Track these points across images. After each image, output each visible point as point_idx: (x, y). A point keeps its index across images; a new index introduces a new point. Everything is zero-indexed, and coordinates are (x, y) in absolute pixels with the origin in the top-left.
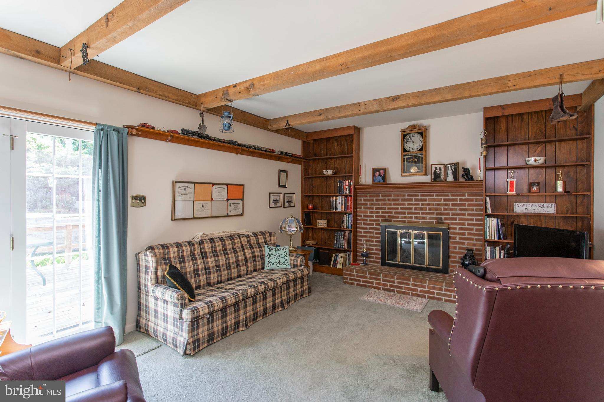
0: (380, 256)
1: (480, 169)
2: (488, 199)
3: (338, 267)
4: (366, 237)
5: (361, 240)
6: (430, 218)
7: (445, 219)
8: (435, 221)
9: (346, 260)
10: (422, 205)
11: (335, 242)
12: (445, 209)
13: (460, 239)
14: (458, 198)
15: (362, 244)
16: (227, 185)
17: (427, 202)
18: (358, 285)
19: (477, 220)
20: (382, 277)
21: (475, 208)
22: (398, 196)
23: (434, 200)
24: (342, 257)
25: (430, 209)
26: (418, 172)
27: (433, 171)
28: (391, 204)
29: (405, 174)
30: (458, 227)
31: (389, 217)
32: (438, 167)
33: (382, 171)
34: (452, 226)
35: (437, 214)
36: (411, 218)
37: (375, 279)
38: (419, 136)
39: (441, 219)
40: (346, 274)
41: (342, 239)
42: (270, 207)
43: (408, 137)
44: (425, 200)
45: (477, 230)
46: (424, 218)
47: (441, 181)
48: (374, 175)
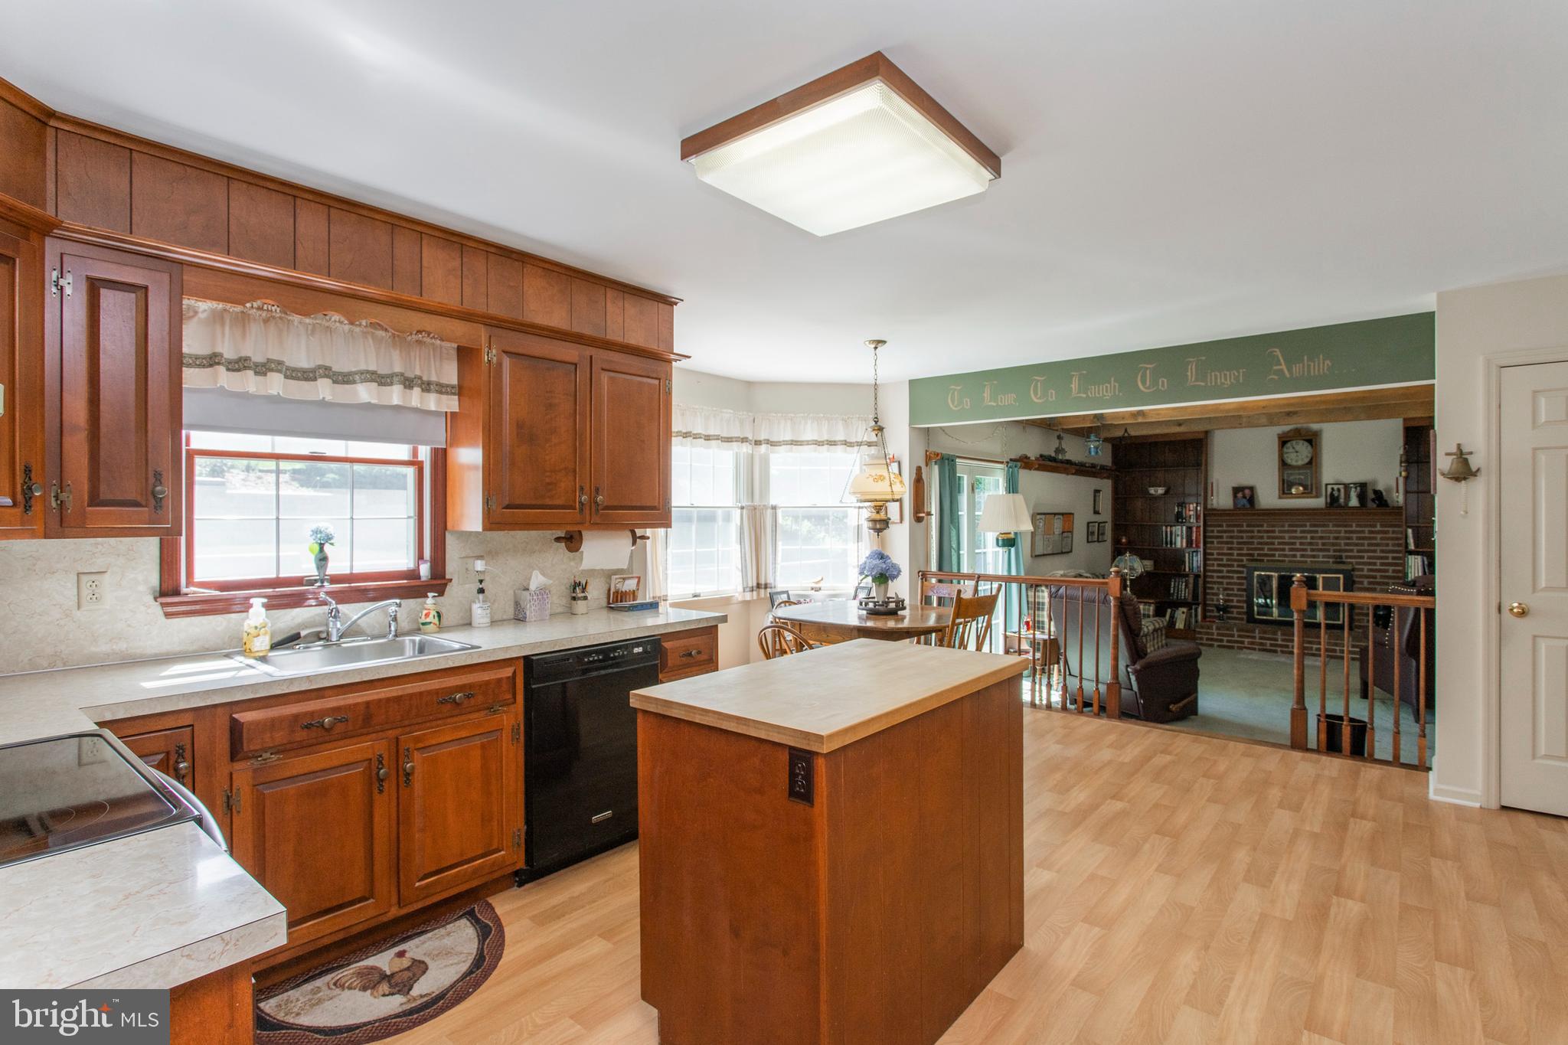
0: (1245, 610)
1: (1397, 492)
2: (1410, 531)
3: (1177, 627)
4: (1222, 583)
5: (1212, 588)
6: (1324, 557)
7: (1347, 557)
8: (1331, 560)
9: (1191, 616)
10: (1312, 538)
11: (1172, 592)
12: (1346, 544)
13: (1370, 583)
14: (1367, 529)
15: (1217, 594)
16: (1063, 514)
17: (1320, 535)
18: (1219, 646)
19: (1394, 558)
20: (1259, 633)
21: (1390, 542)
22: (1273, 526)
23: (1331, 532)
24: (1183, 613)
25: (1323, 544)
26: (1303, 493)
27: (1329, 493)
28: (1262, 537)
29: (1285, 496)
30: (1366, 568)
31: (1259, 555)
32: (1336, 487)
33: (1247, 492)
34: (1357, 567)
35: (1335, 551)
36: (1295, 556)
37: (1248, 637)
38: (1306, 444)
39: (1341, 557)
40: (1200, 633)
41: (1183, 587)
42: (1088, 542)
43: (1289, 445)
44: (1317, 532)
45: (1394, 571)
46: (1314, 556)
47: (1340, 506)
48: (1235, 496)
